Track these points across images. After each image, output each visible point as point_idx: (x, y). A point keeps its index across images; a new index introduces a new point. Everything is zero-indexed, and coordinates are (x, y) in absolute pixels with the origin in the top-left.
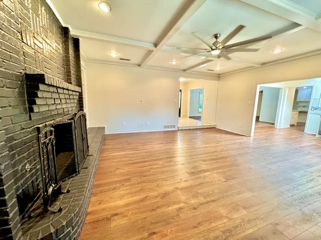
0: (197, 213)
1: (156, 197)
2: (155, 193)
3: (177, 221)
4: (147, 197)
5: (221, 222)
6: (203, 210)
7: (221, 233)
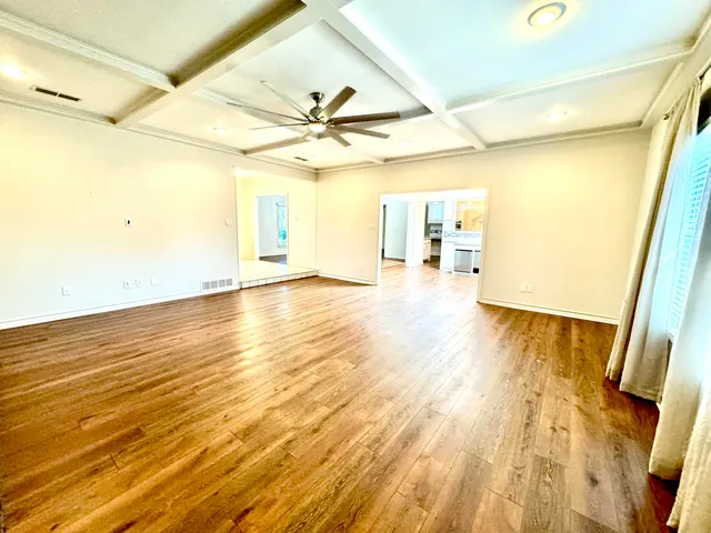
0: (321, 437)
1: (230, 442)
2: (226, 436)
3: (289, 467)
4: (205, 451)
5: (362, 434)
6: (330, 427)
7: (367, 449)
